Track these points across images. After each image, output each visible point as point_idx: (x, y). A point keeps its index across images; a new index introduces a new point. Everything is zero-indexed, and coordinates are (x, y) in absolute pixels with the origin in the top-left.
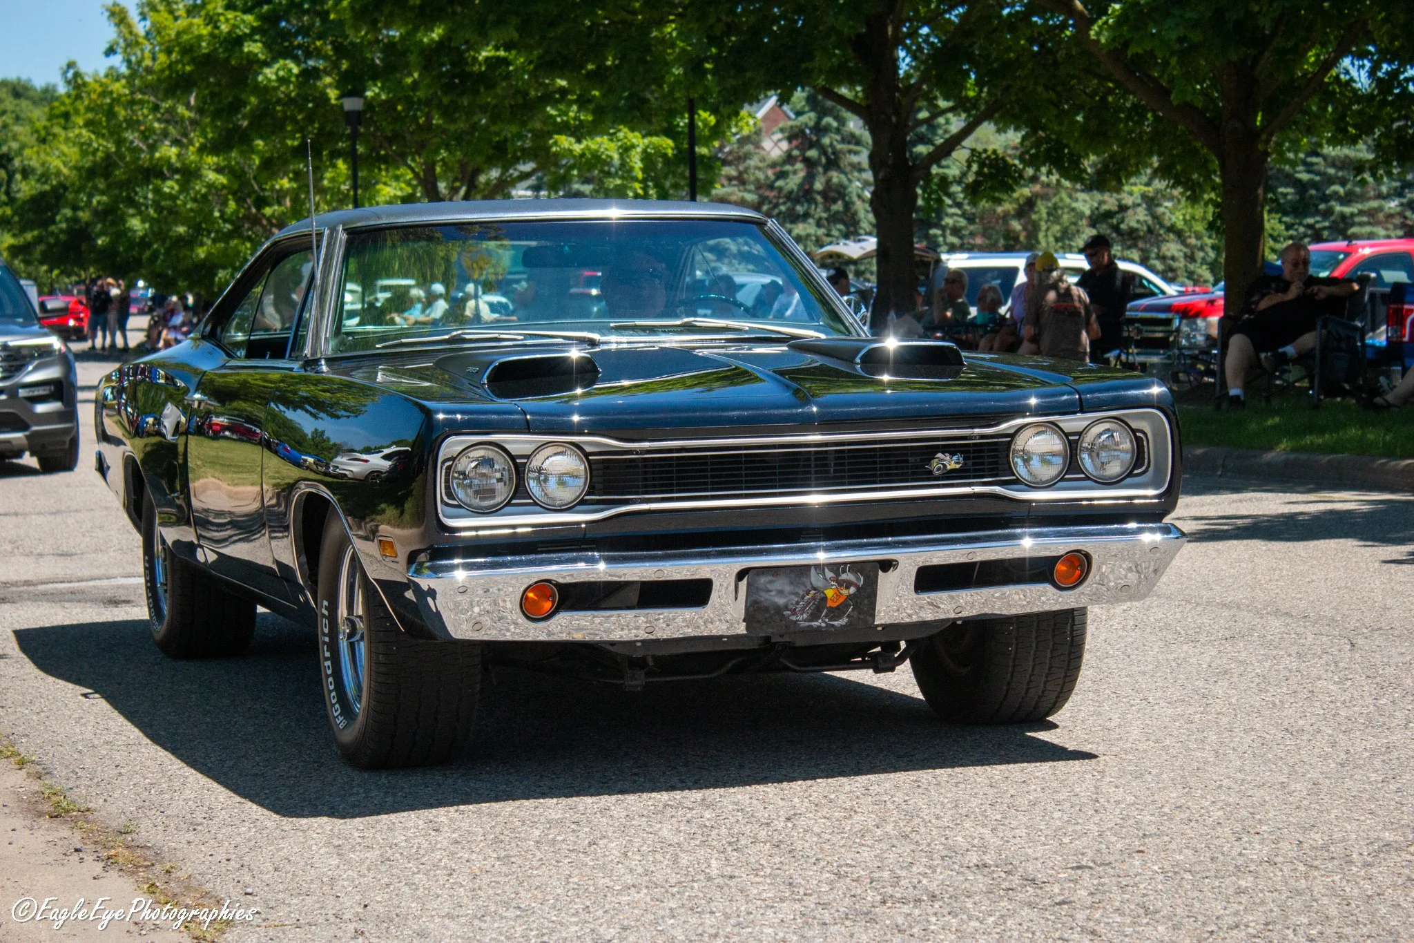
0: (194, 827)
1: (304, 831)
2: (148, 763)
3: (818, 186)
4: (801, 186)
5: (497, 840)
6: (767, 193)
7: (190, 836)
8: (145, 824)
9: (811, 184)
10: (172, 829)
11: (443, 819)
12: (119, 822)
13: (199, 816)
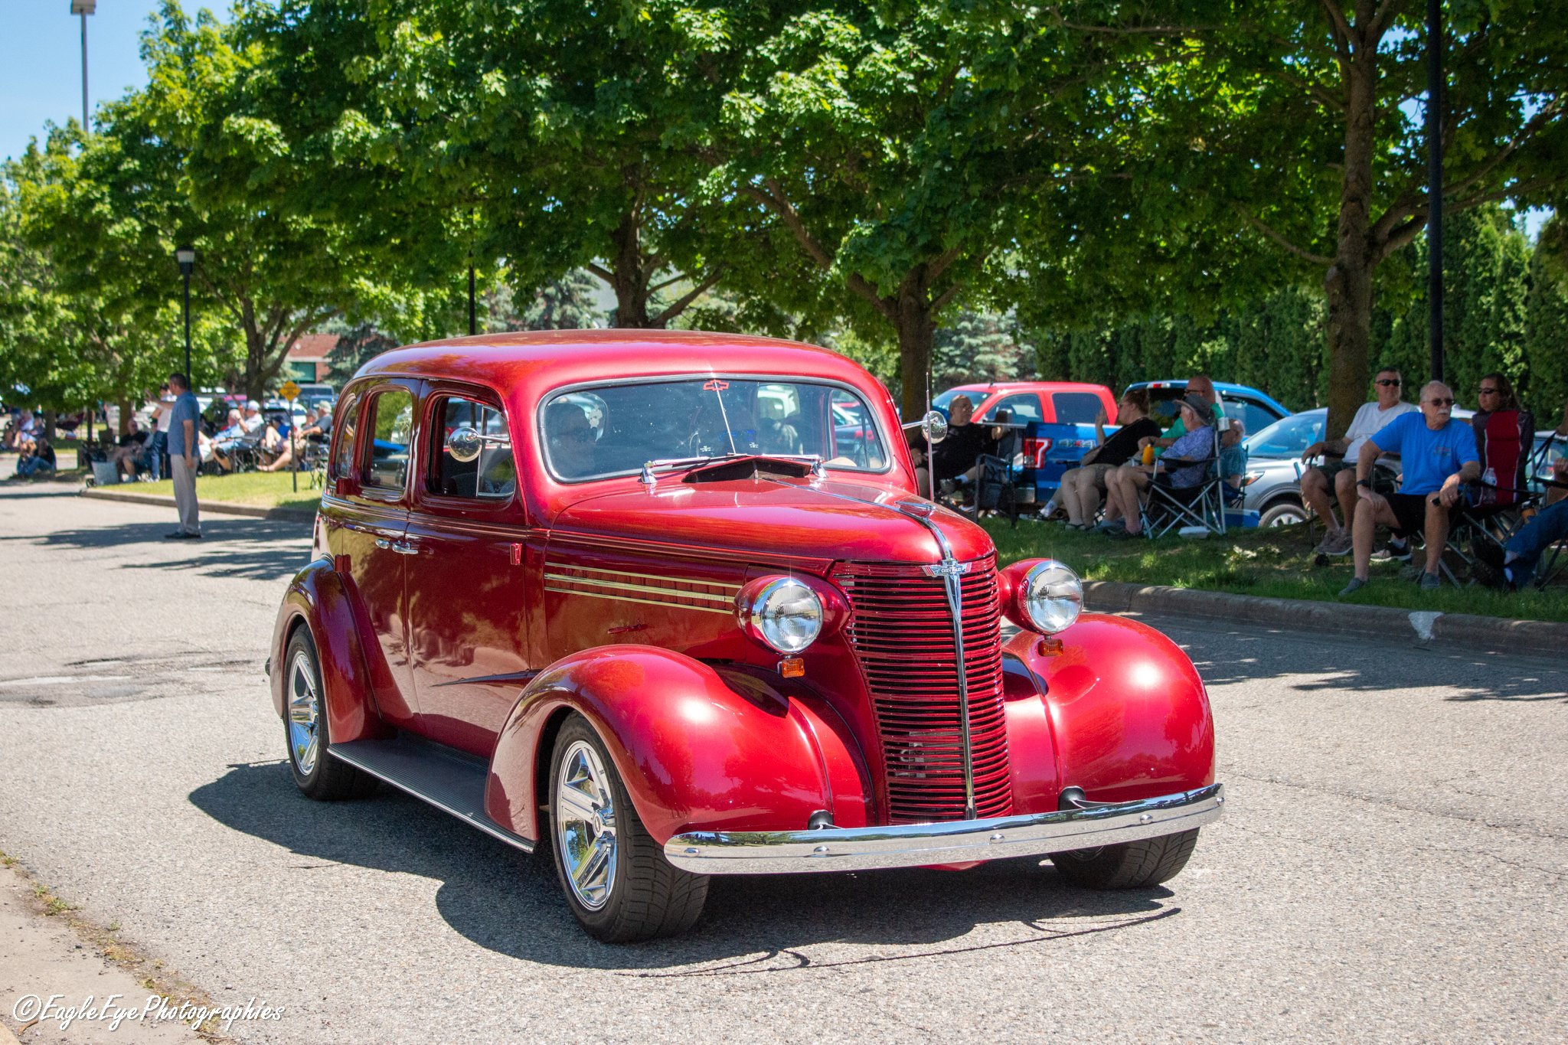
0: (167, 924)
1: (258, 928)
2: (113, 863)
3: (556, 316)
4: (541, 316)
5: (414, 937)
6: (513, 322)
7: (165, 933)
8: (126, 923)
9: (550, 315)
10: (149, 927)
11: (366, 916)
12: (106, 920)
13: (168, 914)
